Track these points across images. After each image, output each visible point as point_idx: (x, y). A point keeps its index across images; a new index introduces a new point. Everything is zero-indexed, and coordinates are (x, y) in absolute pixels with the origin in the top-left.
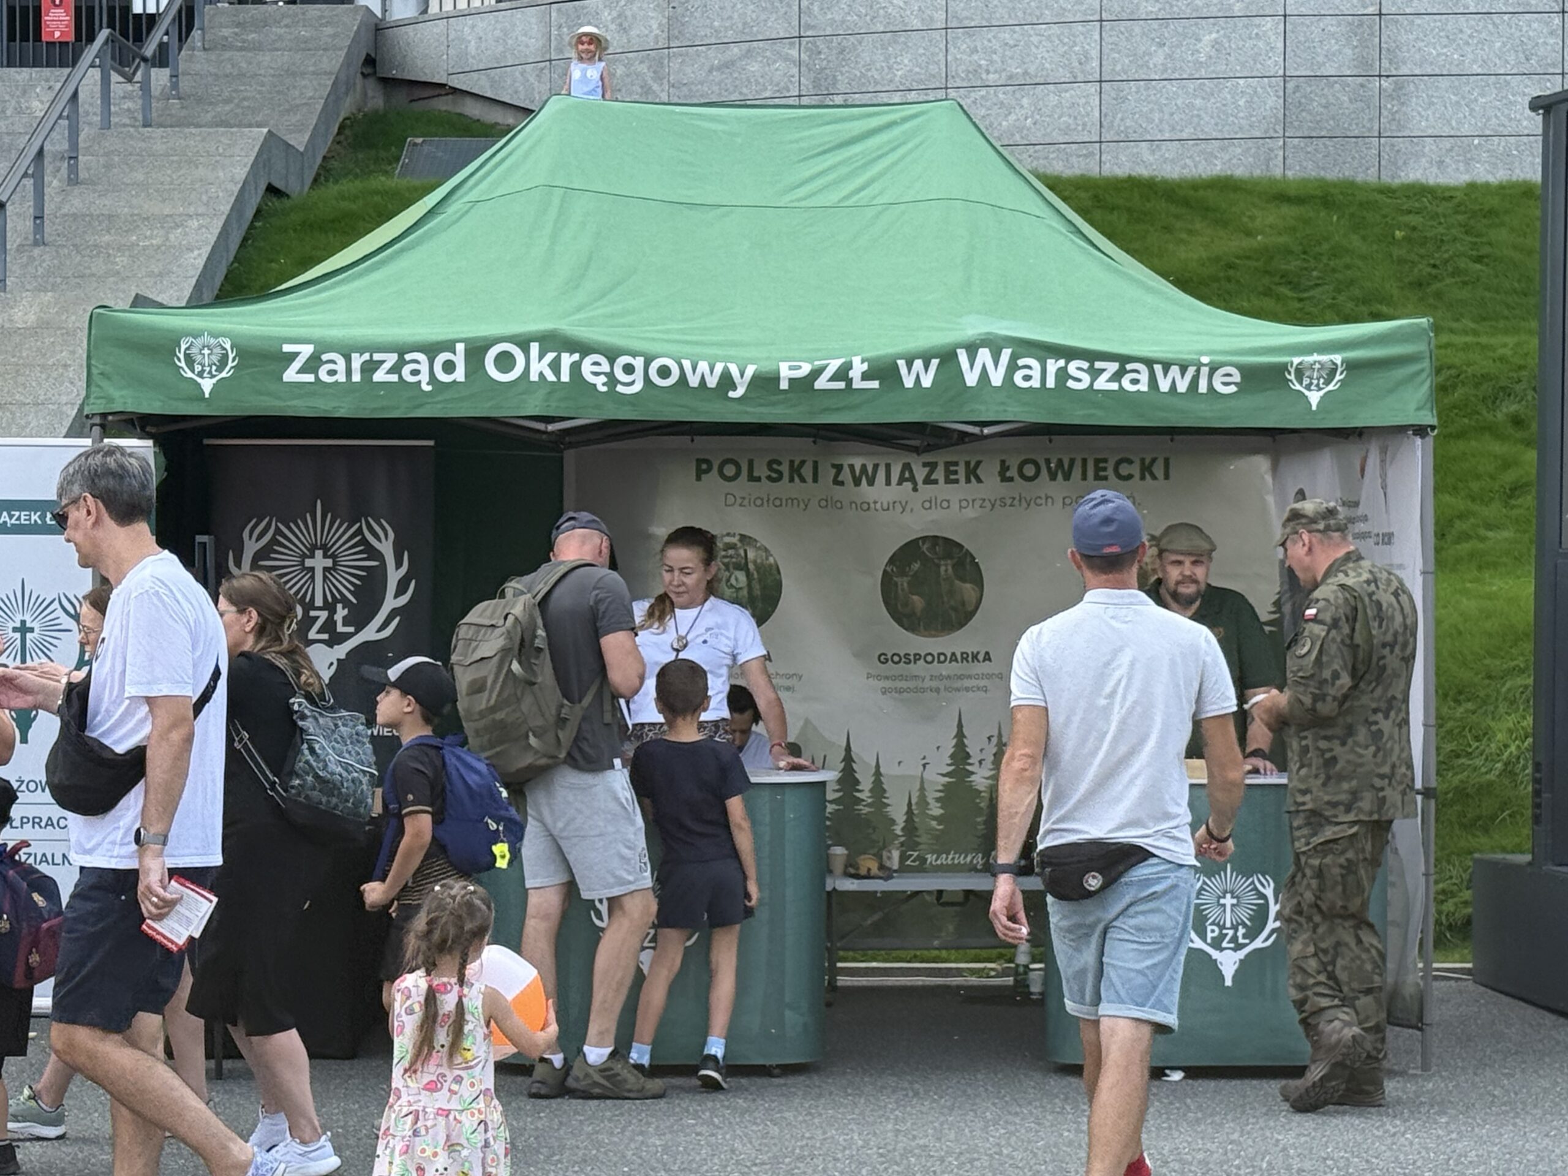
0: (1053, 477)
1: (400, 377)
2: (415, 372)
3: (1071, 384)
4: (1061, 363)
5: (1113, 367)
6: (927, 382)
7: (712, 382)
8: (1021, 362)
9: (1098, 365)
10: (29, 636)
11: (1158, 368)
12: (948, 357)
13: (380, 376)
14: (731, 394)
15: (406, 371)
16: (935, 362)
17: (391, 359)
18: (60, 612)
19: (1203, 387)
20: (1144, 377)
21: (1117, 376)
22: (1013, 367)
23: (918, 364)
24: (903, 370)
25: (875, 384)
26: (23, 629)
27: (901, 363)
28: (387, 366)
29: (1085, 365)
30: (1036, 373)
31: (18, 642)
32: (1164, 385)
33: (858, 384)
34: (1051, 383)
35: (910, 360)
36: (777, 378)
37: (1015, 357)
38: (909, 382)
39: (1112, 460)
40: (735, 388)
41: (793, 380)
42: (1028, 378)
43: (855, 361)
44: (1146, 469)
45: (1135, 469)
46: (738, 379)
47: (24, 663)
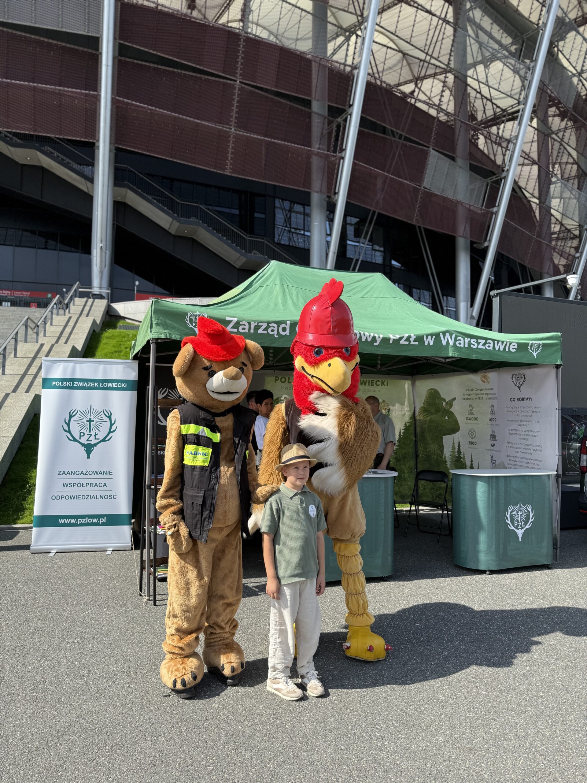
1: (267, 332)
2: (273, 331)
3: (472, 346)
4: (469, 339)
5: (483, 341)
6: (431, 343)
7: (369, 340)
8: (458, 338)
9: (479, 341)
10: (92, 423)
11: (496, 342)
12: (437, 335)
13: (260, 331)
14: (375, 344)
15: (270, 330)
16: (434, 337)
17: (265, 325)
18: (103, 415)
19: (507, 350)
20: (492, 345)
21: (484, 345)
22: (456, 340)
23: (430, 337)
24: (425, 339)
25: (416, 343)
26: (90, 421)
27: (425, 337)
28: (263, 328)
29: (475, 340)
30: (462, 342)
31: (88, 425)
32: (497, 348)
33: (412, 343)
34: (467, 346)
35: (427, 336)
36: (389, 339)
37: (456, 337)
38: (426, 343)
39: (375, 380)
40: (376, 342)
41: (394, 340)
42: (460, 344)
43: (412, 335)
44: (383, 383)
45: (380, 383)
46: (377, 339)
47: (90, 431)
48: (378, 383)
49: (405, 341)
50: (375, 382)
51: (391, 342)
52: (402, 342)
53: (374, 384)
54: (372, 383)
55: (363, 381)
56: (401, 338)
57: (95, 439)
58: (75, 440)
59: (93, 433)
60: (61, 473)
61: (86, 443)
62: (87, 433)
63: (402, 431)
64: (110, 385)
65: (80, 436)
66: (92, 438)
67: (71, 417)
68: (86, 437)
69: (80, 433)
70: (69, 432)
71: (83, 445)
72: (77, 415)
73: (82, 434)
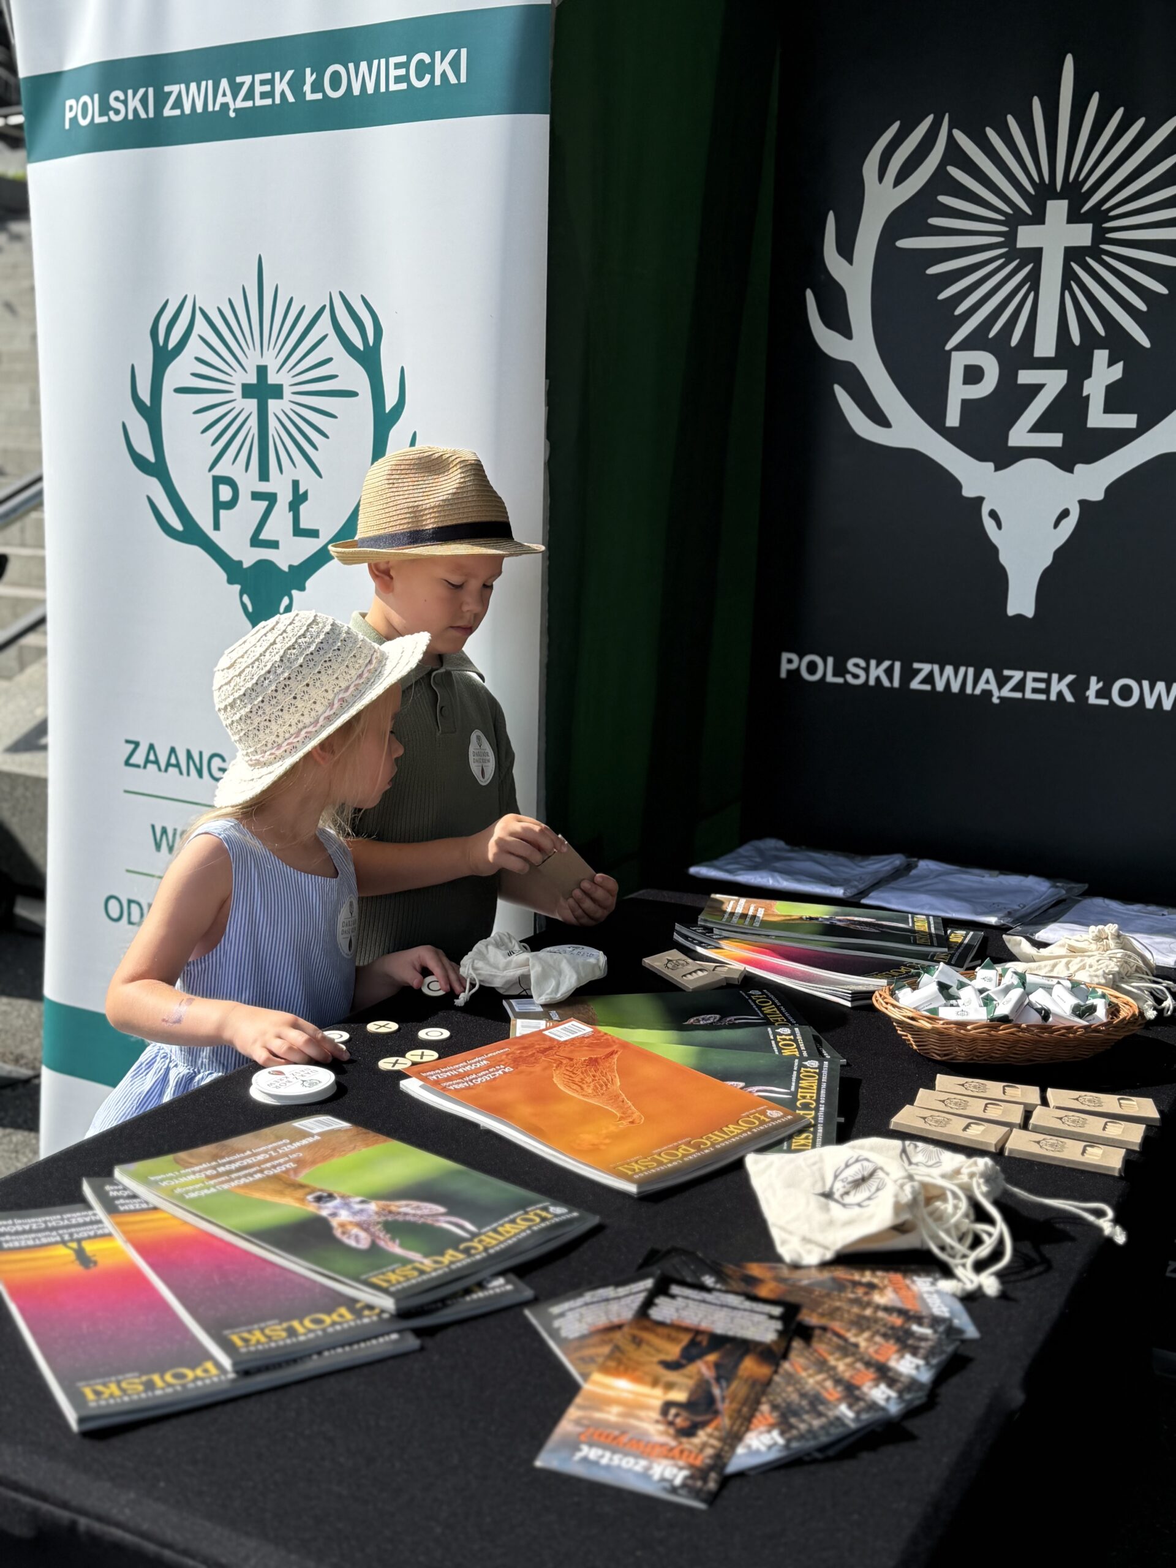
26: (262, 391)
47: (264, 476)
57: (298, 532)
58: (191, 534)
59: (279, 485)
60: (139, 758)
61: (249, 557)
62: (249, 481)
65: (219, 506)
66: (279, 525)
67: (163, 357)
68: (249, 511)
69: (218, 481)
70: (157, 469)
71: (233, 570)
72: (194, 346)
73: (225, 493)
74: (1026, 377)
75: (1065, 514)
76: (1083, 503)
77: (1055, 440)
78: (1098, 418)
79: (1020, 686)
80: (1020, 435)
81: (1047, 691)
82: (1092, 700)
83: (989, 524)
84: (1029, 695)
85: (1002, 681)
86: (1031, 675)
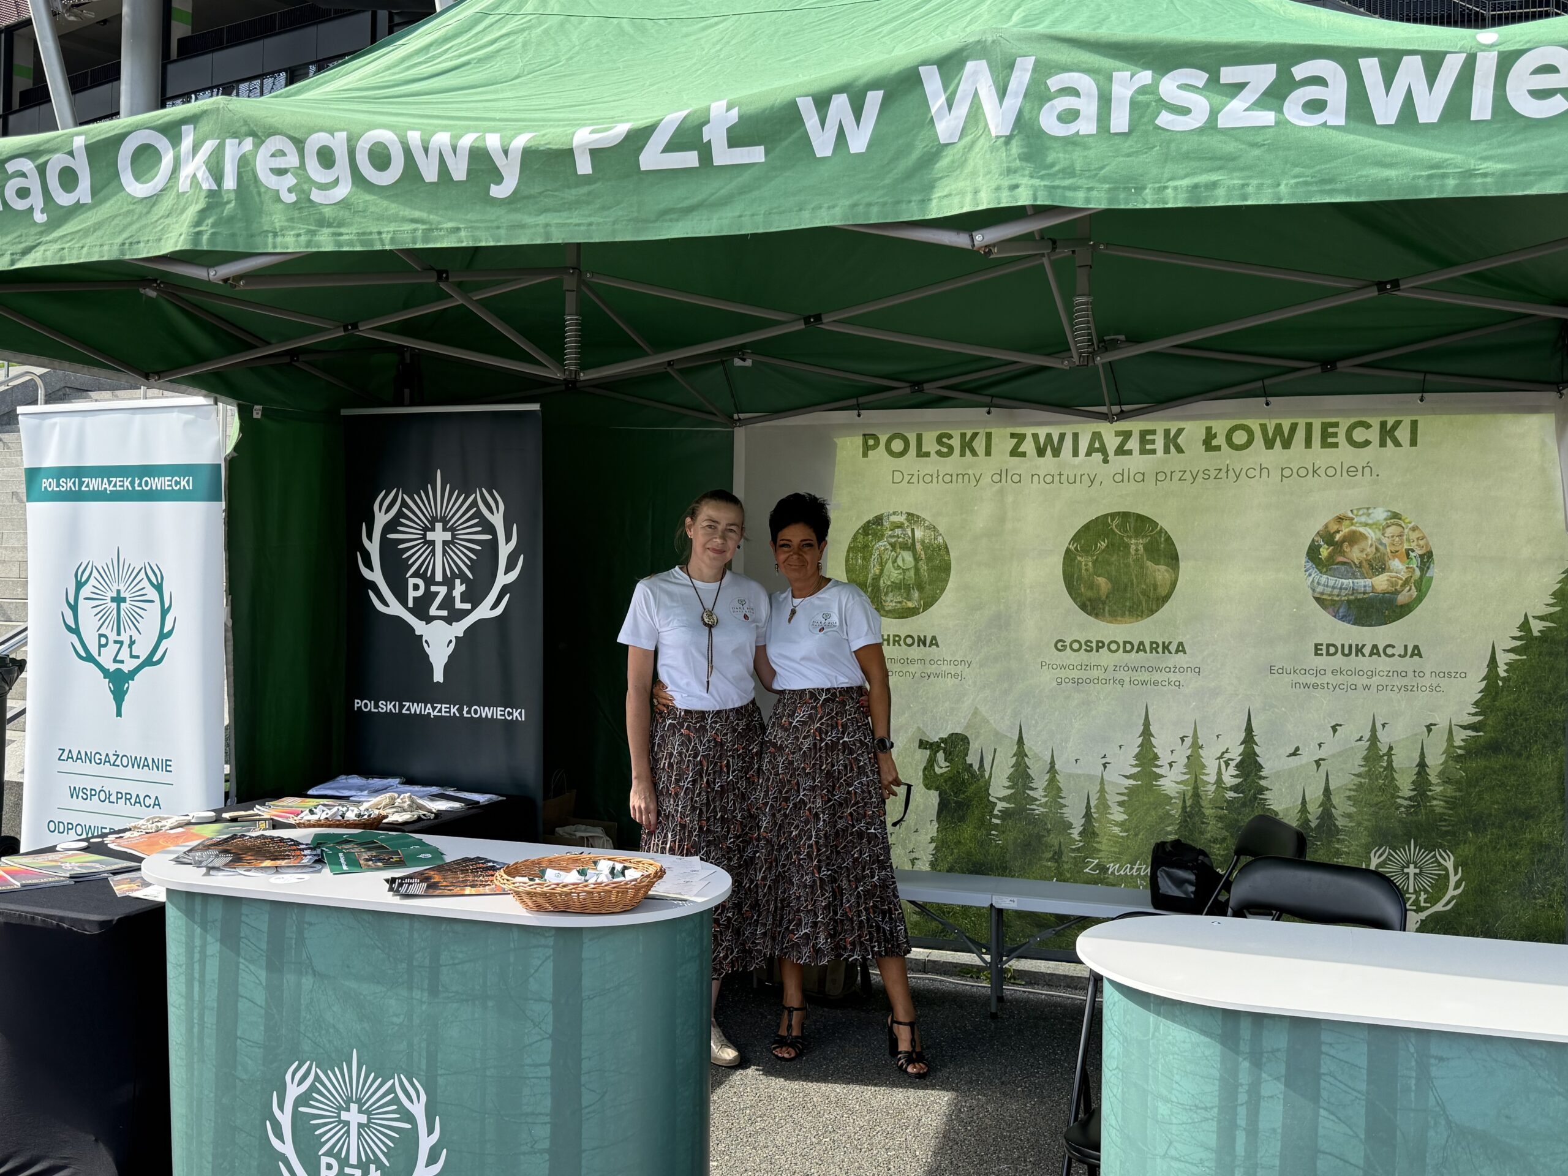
0: (1269, 444)
2: (23, 193)
3: (1165, 119)
4: (1146, 77)
5: (1264, 75)
6: (858, 142)
7: (459, 171)
8: (1054, 83)
9: (1229, 74)
10: (122, 605)
11: (1370, 68)
12: (901, 85)
14: (497, 191)
15: (10, 190)
16: (874, 99)
18: (145, 583)
19: (1481, 106)
20: (1337, 93)
21: (1275, 95)
22: (1038, 95)
23: (840, 104)
24: (811, 120)
25: (756, 154)
26: (118, 599)
27: (807, 107)
29: (1200, 78)
30: (1088, 106)
31: (115, 612)
32: (1386, 109)
33: (722, 155)
34: (1120, 121)
35: (822, 102)
36: (567, 155)
37: (1043, 70)
38: (823, 144)
39: (1345, 423)
40: (499, 178)
41: (596, 154)
42: (1069, 116)
43: (717, 108)
44: (1387, 434)
45: (1374, 435)
46: (500, 161)
47: (119, 634)
48: (1359, 435)
49: (671, 147)
50: (1342, 431)
51: (584, 166)
52: (651, 158)
53: (1341, 439)
54: (1325, 435)
55: (1279, 427)
56: (638, 138)
57: (132, 656)
58: (89, 658)
59: (125, 638)
60: (64, 757)
61: (112, 667)
62: (112, 636)
63: (1503, 659)
64: (158, 483)
65: (101, 646)
66: (124, 654)
67: (79, 585)
68: (112, 648)
69: (101, 636)
70: (76, 631)
71: (106, 672)
72: (92, 581)
73: (103, 640)
74: (433, 589)
75: (451, 641)
76: (456, 637)
77: (445, 613)
78: (459, 605)
79: (440, 711)
80: (433, 611)
81: (449, 712)
82: (465, 715)
83: (425, 645)
84: (444, 714)
85: (434, 709)
86: (444, 706)
